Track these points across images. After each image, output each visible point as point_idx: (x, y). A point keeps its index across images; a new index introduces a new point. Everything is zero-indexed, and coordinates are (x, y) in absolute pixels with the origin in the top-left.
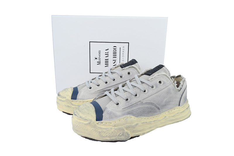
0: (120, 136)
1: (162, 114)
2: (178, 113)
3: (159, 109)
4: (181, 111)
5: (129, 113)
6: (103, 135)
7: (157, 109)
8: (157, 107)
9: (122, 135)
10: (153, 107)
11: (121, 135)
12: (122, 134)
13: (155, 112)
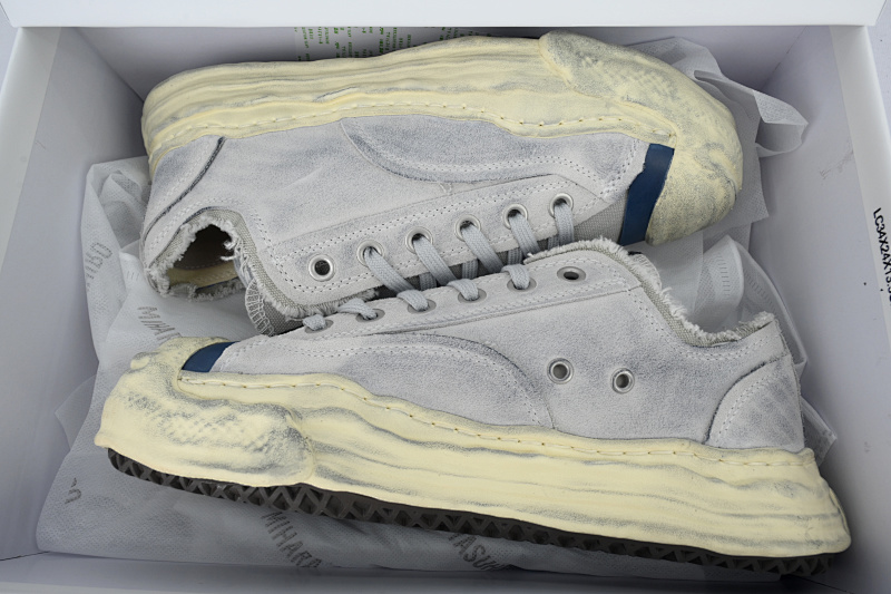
0: (590, 55)
1: (336, 117)
2: (238, 105)
3: (359, 141)
4: (217, 111)
5: (526, 148)
6: (659, 79)
7: (371, 141)
8: (370, 149)
9: (583, 57)
10: (391, 156)
11: (588, 59)
12: (583, 63)
13: (378, 129)
